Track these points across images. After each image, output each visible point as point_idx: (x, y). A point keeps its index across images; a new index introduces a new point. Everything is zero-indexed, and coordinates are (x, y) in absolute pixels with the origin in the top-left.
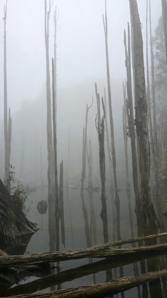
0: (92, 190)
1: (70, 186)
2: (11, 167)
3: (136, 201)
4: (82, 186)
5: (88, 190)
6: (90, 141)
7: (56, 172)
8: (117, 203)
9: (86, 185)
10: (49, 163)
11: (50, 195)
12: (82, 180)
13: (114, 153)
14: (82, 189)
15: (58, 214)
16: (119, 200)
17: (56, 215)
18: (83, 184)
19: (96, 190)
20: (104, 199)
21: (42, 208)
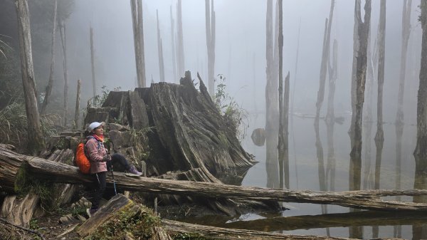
0: (333, 120)
1: (296, 113)
2: (221, 78)
3: (419, 138)
4: (318, 114)
5: (326, 120)
7: (281, 88)
8: (380, 140)
9: (323, 113)
11: (268, 123)
12: (319, 104)
14: (317, 118)
15: (282, 147)
16: (382, 136)
17: (279, 147)
18: (318, 110)
19: (340, 120)
20: (356, 133)
21: (259, 138)
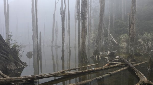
0: (57, 47)
1: (45, 45)
2: (10, 32)
3: (79, 52)
4: (52, 45)
5: (55, 47)
6: (57, 21)
7: (37, 37)
8: (70, 53)
9: (54, 44)
10: (33, 32)
11: (34, 49)
12: (52, 42)
13: (69, 29)
14: (52, 47)
15: (38, 58)
16: (70, 52)
18: (52, 44)
19: (59, 47)
20: (63, 51)
